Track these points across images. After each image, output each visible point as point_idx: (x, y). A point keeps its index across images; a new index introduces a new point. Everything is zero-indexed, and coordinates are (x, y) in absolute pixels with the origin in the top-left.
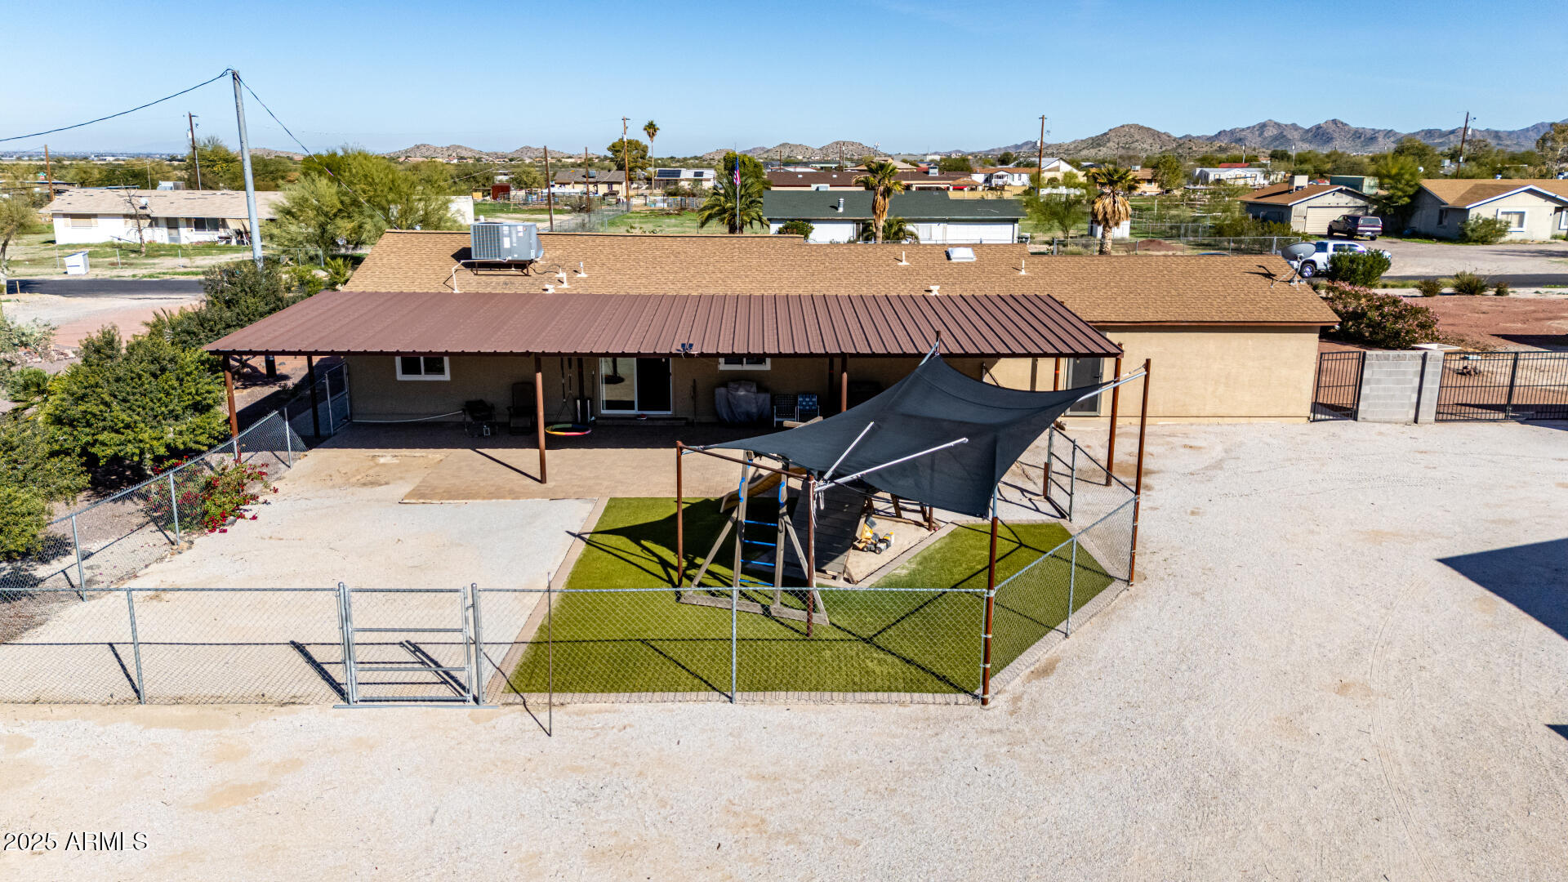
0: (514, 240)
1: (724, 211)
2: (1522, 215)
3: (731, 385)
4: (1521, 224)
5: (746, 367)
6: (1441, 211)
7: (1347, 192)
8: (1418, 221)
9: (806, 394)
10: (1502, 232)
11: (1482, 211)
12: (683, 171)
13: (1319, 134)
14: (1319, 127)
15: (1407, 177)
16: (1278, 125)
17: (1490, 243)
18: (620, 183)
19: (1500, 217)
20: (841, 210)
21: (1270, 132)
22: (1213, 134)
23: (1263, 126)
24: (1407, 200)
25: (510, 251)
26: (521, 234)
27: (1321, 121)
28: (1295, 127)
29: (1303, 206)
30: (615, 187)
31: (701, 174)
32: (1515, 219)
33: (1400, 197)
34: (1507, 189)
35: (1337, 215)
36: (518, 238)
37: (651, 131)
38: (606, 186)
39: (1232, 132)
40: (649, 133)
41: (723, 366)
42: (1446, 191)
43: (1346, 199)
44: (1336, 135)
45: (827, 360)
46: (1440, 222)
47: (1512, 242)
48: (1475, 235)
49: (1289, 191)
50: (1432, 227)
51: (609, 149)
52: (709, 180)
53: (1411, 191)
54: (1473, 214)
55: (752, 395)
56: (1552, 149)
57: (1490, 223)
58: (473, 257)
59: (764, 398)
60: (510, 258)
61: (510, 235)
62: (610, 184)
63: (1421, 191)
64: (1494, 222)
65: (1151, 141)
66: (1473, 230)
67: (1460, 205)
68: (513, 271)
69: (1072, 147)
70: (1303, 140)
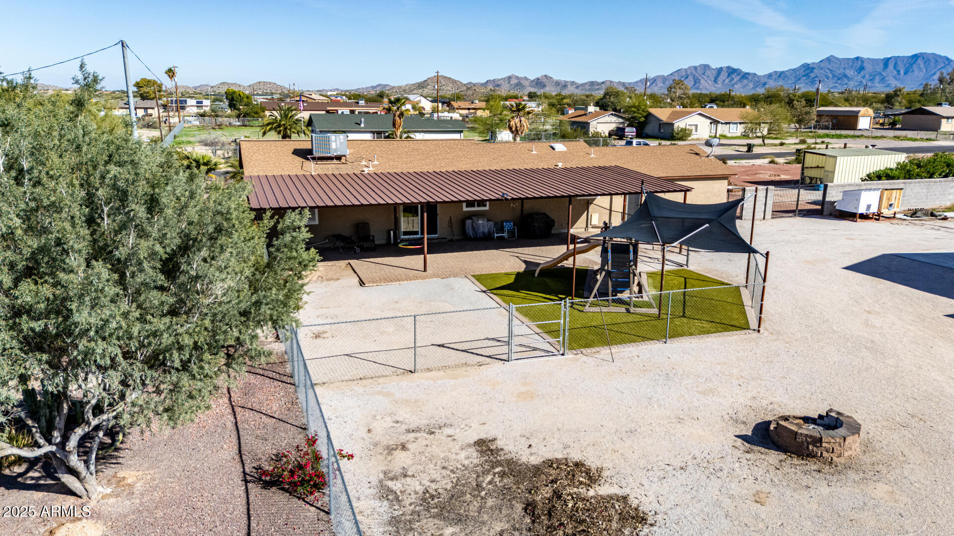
0: (338, 143)
1: (279, 126)
2: (696, 126)
3: (474, 218)
4: (696, 131)
5: (476, 209)
6: (660, 125)
7: (615, 115)
8: (648, 129)
9: (507, 221)
10: (689, 135)
11: (680, 124)
12: (189, 100)
13: (538, 83)
14: (538, 79)
15: (643, 107)
16: (517, 78)
17: (685, 140)
18: (153, 108)
19: (688, 127)
20: (362, 125)
21: (514, 81)
22: (484, 82)
23: (510, 78)
24: (643, 119)
25: (336, 150)
26: (342, 140)
27: (539, 76)
28: (526, 78)
29: (595, 123)
30: (150, 111)
31: (201, 102)
32: (693, 128)
33: (640, 118)
34: (689, 113)
35: (613, 127)
36: (340, 142)
37: (171, 74)
38: (143, 110)
39: (494, 81)
40: (169, 76)
41: (465, 209)
42: (662, 114)
43: (614, 119)
44: (547, 84)
45: (520, 201)
46: (660, 130)
47: (693, 139)
48: (679, 136)
49: (585, 115)
50: (656, 132)
51: (134, 86)
52: (207, 106)
53: (645, 114)
54: (676, 126)
55: (485, 223)
56: (674, 92)
57: (684, 130)
58: (314, 154)
59: (491, 224)
60: (335, 154)
61: (336, 141)
62: (146, 109)
63: (650, 115)
64: (685, 130)
65: (451, 85)
66: (677, 134)
67: (670, 121)
68: (335, 161)
69: (407, 88)
70: (531, 86)
